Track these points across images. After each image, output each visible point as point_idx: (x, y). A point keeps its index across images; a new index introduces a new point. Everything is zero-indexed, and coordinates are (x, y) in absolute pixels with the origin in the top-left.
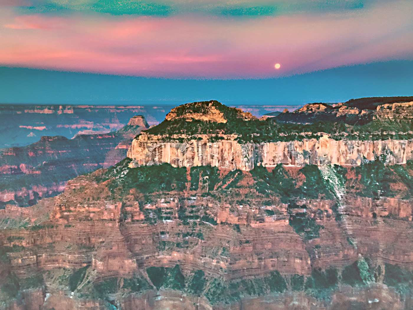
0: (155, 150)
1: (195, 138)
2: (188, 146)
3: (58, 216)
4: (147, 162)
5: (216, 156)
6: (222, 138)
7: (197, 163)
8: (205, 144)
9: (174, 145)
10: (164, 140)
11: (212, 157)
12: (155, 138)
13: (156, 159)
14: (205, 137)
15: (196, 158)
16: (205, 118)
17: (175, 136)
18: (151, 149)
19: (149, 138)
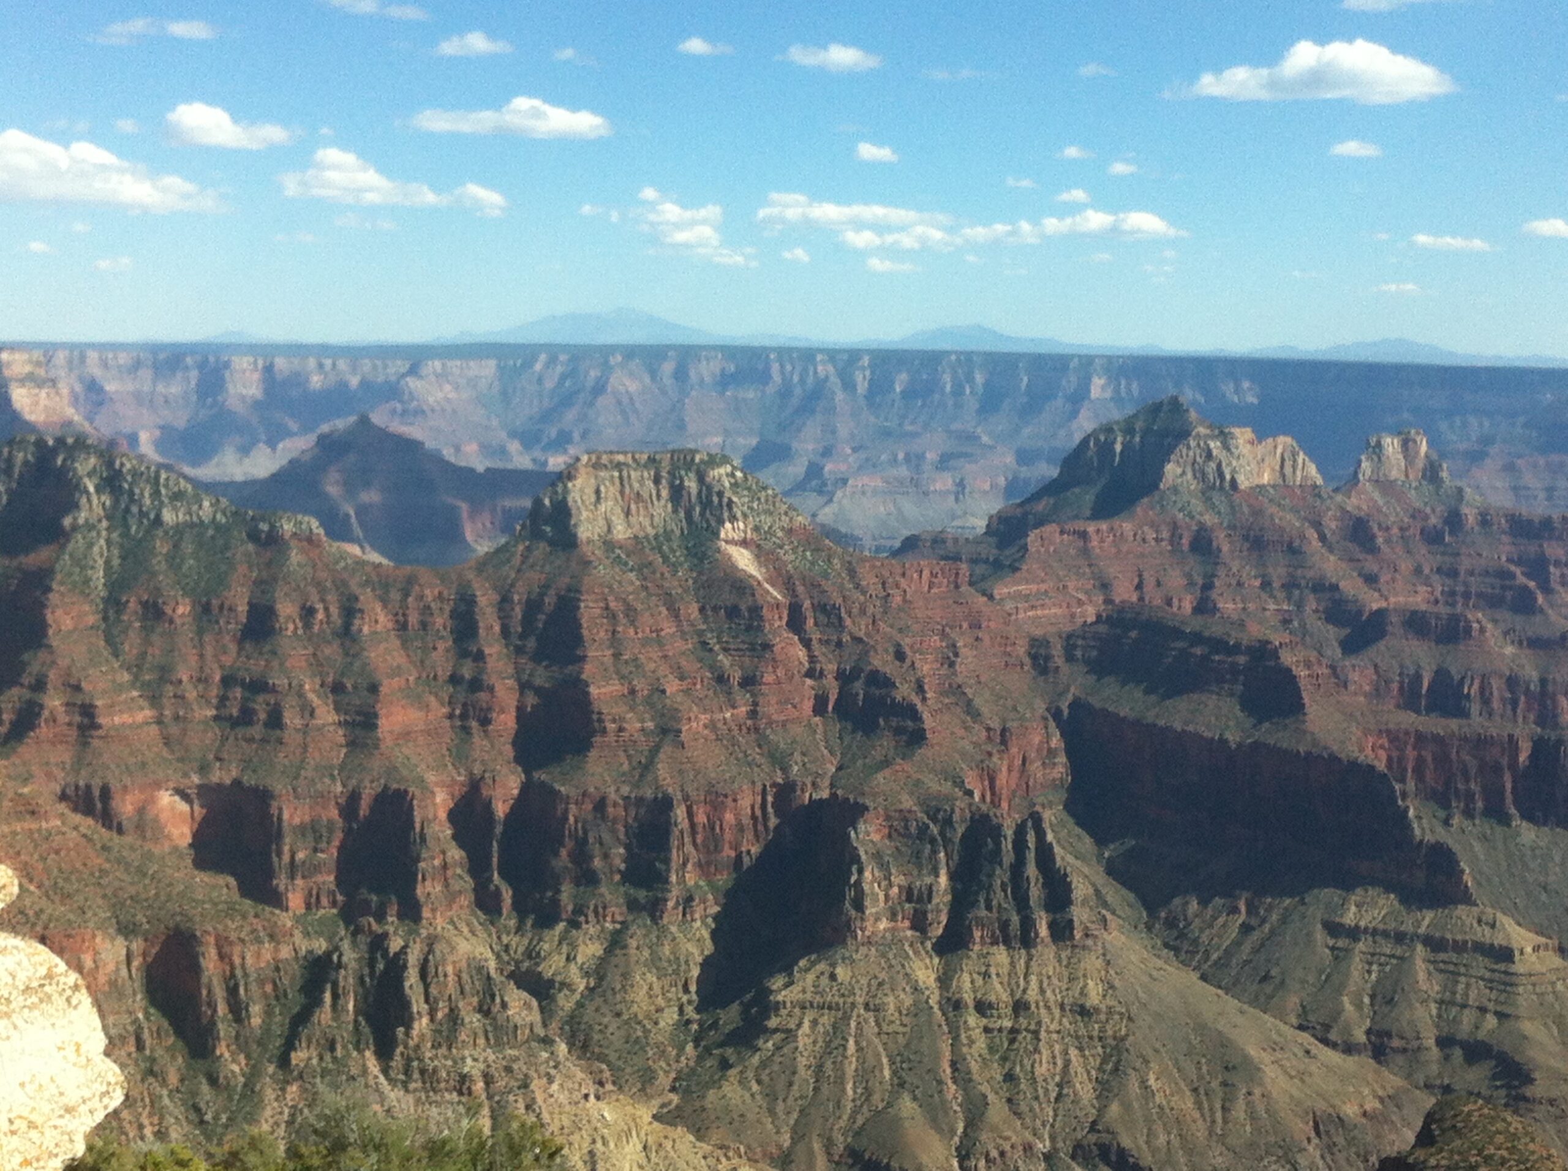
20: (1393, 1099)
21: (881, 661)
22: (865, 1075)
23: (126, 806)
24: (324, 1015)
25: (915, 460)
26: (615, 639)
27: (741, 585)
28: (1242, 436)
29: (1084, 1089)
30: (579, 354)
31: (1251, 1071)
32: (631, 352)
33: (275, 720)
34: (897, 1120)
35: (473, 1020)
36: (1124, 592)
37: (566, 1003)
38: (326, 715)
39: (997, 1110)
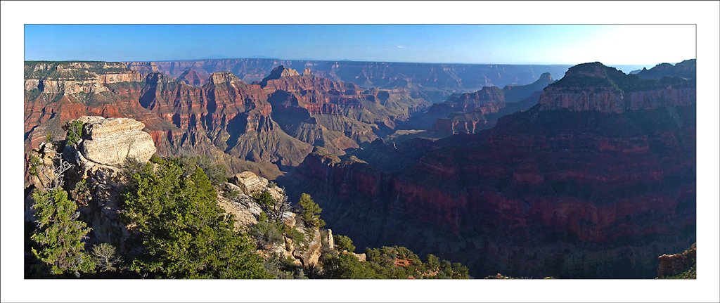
0: (557, 99)
1: (585, 90)
2: (580, 95)
3: (492, 142)
4: (552, 107)
5: (599, 103)
6: (603, 90)
7: (587, 108)
8: (592, 94)
9: (571, 95)
10: (564, 91)
11: (596, 104)
12: (558, 89)
13: (558, 105)
14: (592, 89)
15: (586, 105)
16: (592, 75)
17: (571, 88)
18: (555, 98)
19: (553, 90)
20: (309, 147)
21: (250, 97)
22: (249, 147)
23: (164, 116)
24: (186, 141)
25: (254, 73)
26: (219, 96)
27: (233, 88)
28: (290, 70)
29: (274, 148)
30: (214, 60)
31: (294, 145)
32: (220, 60)
33: (180, 106)
34: (253, 153)
35: (203, 142)
36: (278, 88)
37: (214, 140)
38: (186, 105)
39: (264, 150)
